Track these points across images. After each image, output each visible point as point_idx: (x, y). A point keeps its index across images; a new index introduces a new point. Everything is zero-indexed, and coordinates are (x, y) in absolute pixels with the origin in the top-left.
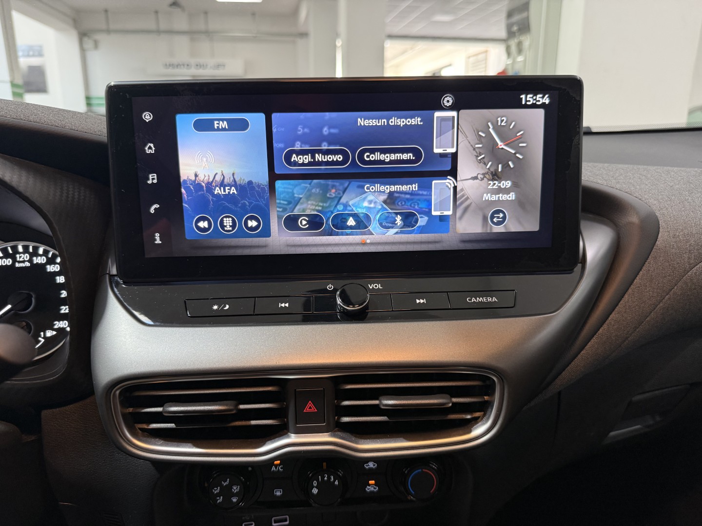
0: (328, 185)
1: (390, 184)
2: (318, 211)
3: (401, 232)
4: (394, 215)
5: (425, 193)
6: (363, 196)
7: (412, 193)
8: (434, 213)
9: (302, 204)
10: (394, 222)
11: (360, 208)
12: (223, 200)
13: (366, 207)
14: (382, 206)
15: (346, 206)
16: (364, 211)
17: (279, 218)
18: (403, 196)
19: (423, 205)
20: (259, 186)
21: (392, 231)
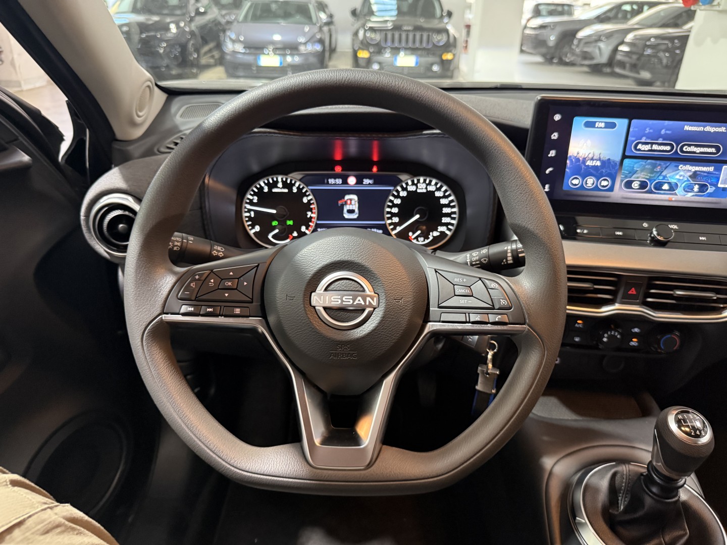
0: (656, 164)
1: (696, 166)
2: (647, 179)
3: (696, 195)
4: (693, 185)
5: (717, 173)
6: (677, 172)
7: (709, 173)
8: (719, 185)
9: (638, 174)
10: (692, 190)
11: (673, 179)
12: (590, 168)
13: (677, 179)
14: (688, 178)
15: (665, 177)
16: (675, 181)
17: (622, 181)
18: (702, 173)
19: (714, 180)
20: (614, 162)
21: (690, 194)
